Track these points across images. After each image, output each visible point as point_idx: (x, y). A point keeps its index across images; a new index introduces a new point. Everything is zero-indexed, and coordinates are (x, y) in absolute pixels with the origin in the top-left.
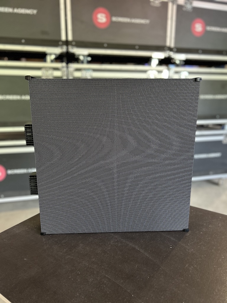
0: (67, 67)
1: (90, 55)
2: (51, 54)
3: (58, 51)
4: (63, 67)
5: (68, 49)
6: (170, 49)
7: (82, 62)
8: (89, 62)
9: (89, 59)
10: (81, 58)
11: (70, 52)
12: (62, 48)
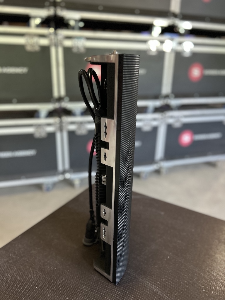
0: (55, 34)
1: (82, 20)
2: (35, 17)
3: (44, 13)
4: (50, 34)
5: (55, 11)
6: (175, 16)
7: (73, 28)
8: (81, 29)
9: (82, 24)
10: (72, 23)
11: (58, 15)
12: (49, 10)
